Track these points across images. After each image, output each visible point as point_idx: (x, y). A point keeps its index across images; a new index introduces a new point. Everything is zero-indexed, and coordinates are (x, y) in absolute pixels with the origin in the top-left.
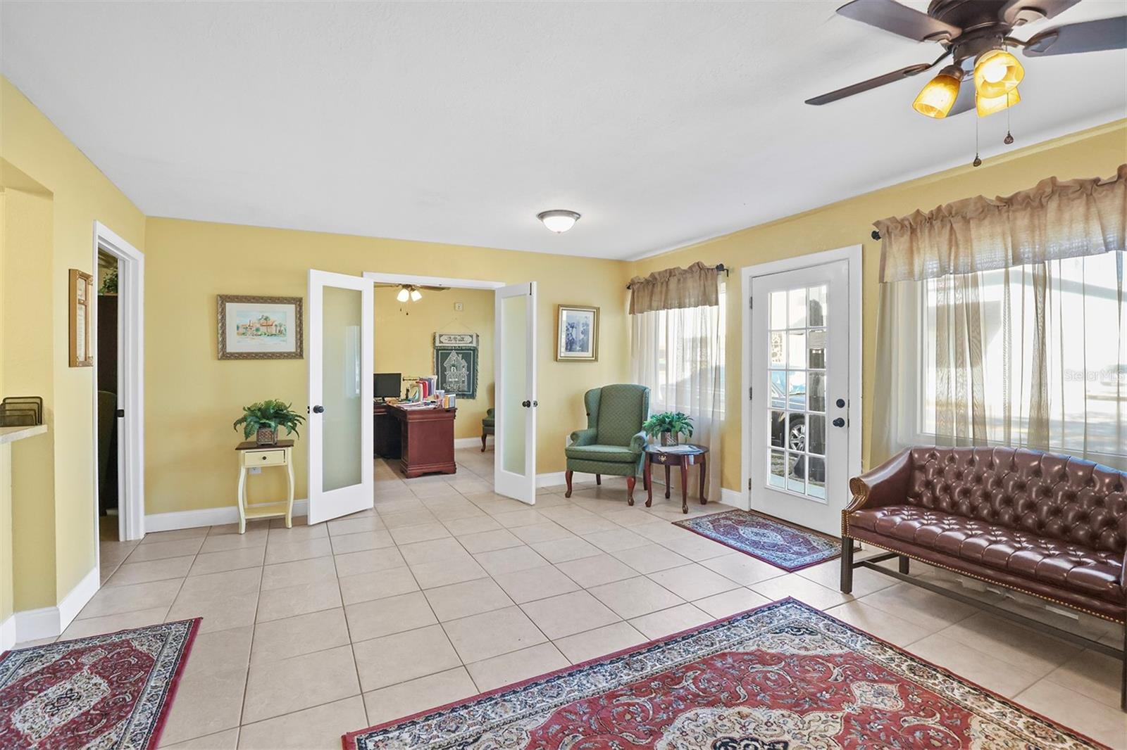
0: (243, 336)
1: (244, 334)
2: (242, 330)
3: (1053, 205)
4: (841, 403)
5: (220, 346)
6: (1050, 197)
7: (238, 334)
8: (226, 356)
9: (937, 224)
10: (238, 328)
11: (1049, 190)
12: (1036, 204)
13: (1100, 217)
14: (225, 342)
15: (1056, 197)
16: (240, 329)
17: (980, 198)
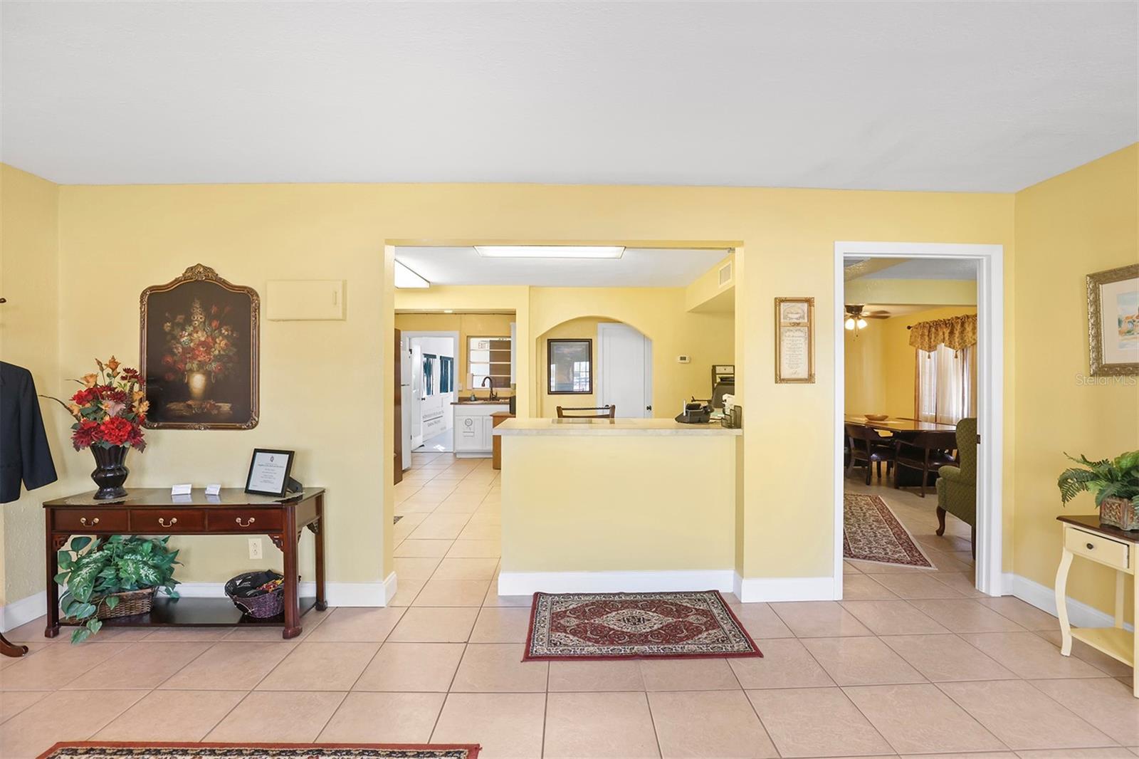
0: (1128, 337)
1: (1129, 332)
2: (1126, 326)
5: (1093, 355)
7: (1120, 332)
8: (1104, 371)
10: (1120, 322)
14: (1100, 347)
16: (1123, 325)
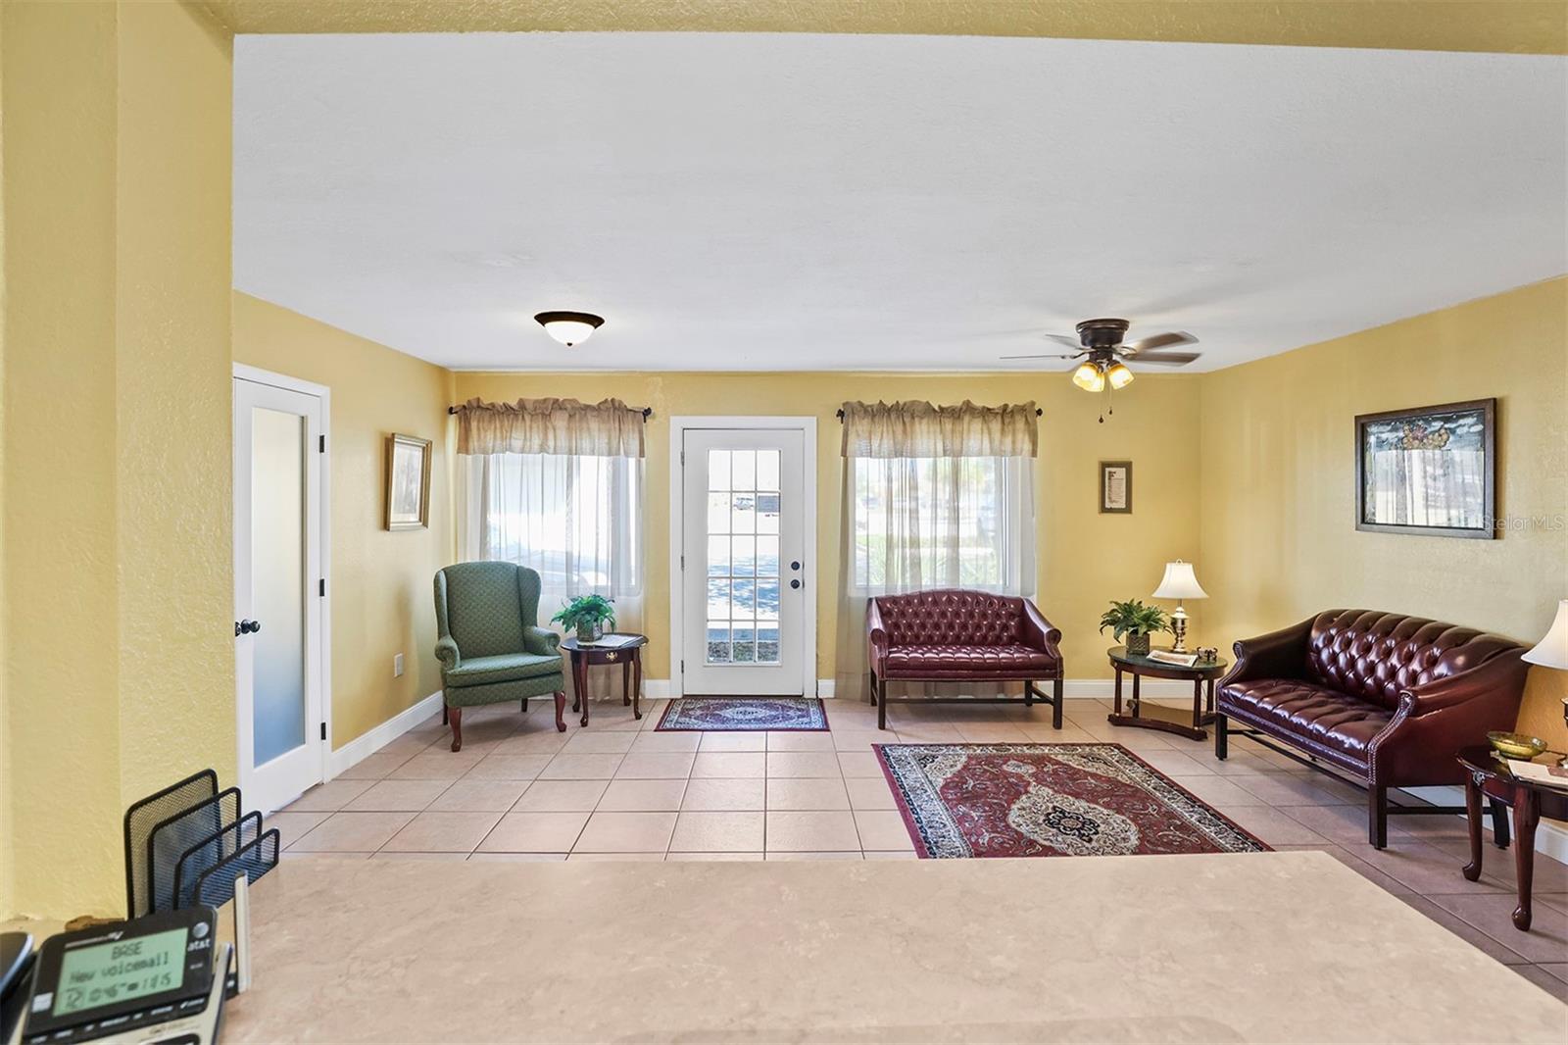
3: (967, 418)
4: (795, 566)
6: (965, 412)
9: (893, 416)
11: (964, 408)
12: (956, 415)
13: (990, 434)
15: (968, 413)
17: (928, 402)
